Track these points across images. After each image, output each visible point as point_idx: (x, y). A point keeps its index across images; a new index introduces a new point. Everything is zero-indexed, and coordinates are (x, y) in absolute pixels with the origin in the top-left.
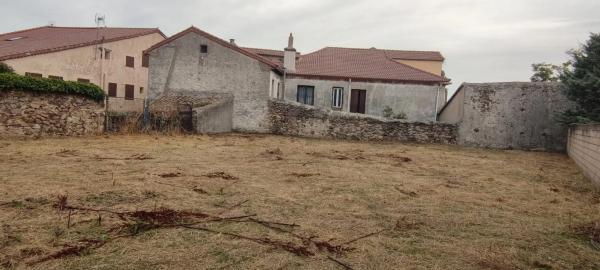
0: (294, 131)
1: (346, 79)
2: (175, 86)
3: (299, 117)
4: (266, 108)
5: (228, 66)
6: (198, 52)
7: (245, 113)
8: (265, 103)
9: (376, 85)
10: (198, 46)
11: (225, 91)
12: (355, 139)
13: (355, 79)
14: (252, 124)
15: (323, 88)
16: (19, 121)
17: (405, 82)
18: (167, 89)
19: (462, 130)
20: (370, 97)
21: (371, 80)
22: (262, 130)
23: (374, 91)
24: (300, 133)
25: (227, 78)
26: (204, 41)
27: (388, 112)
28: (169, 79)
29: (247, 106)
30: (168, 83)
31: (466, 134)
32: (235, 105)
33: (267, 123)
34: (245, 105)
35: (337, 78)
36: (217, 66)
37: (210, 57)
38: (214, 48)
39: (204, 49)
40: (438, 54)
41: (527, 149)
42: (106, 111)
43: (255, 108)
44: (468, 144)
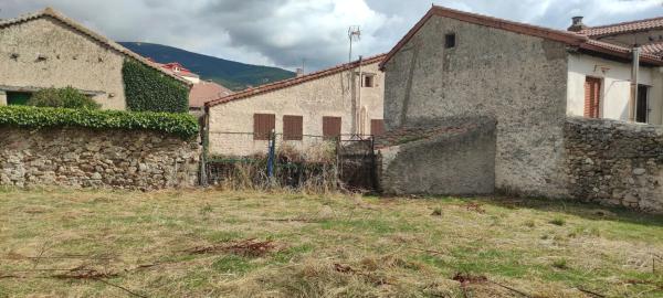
0: (628, 198)
2: (414, 113)
3: (636, 160)
4: (560, 142)
5: (487, 63)
6: (442, 49)
7: (518, 154)
8: (557, 130)
10: (441, 38)
11: (481, 112)
14: (529, 176)
16: (73, 169)
18: (404, 120)
22: (552, 191)
24: (643, 204)
25: (486, 86)
29: (520, 139)
30: (405, 109)
32: (499, 139)
33: (564, 177)
34: (518, 137)
37: (459, 53)
38: (467, 36)
39: (450, 40)
42: (204, 154)
43: (537, 143)
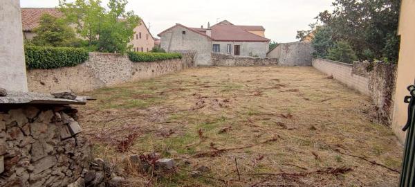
0: (222, 64)
1: (233, 41)
2: (173, 49)
4: (210, 56)
5: (194, 39)
6: (181, 34)
7: (202, 58)
8: (210, 54)
9: (244, 43)
10: (181, 32)
12: (244, 66)
13: (236, 41)
14: (205, 63)
15: (223, 45)
17: (254, 41)
18: (169, 50)
19: (280, 60)
20: (241, 48)
21: (242, 41)
22: (209, 65)
23: (243, 46)
24: (224, 65)
25: (194, 44)
26: (184, 30)
27: (251, 54)
28: (170, 46)
29: (203, 55)
30: (169, 48)
31: (281, 61)
32: (198, 55)
33: (211, 62)
35: (229, 41)
36: (190, 40)
37: (187, 36)
38: (188, 32)
39: (184, 32)
40: (262, 27)
41: (301, 65)
43: (206, 56)
44: (282, 65)
